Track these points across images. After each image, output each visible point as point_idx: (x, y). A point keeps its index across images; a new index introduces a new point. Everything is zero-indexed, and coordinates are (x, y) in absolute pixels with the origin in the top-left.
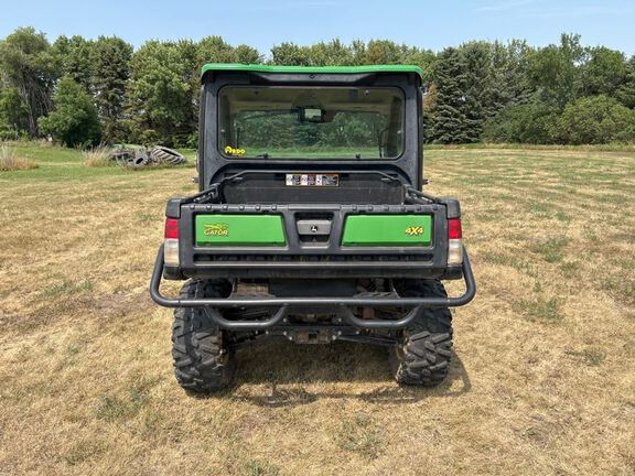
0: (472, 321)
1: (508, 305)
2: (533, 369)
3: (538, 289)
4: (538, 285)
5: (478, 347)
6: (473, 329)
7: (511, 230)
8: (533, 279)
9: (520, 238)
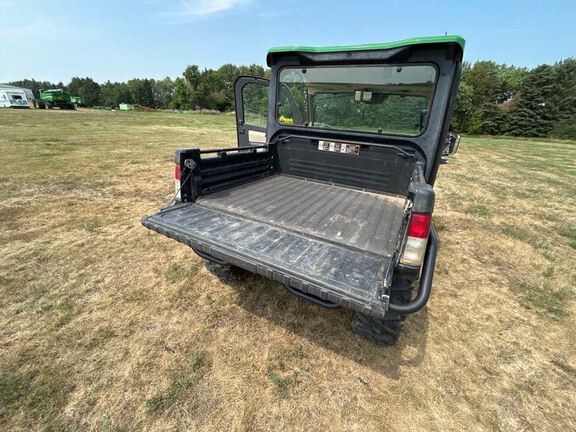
0: (459, 287)
1: (505, 282)
2: (502, 367)
3: (549, 274)
4: (551, 270)
5: (452, 316)
6: (456, 296)
7: (544, 210)
8: (548, 262)
9: (550, 218)
